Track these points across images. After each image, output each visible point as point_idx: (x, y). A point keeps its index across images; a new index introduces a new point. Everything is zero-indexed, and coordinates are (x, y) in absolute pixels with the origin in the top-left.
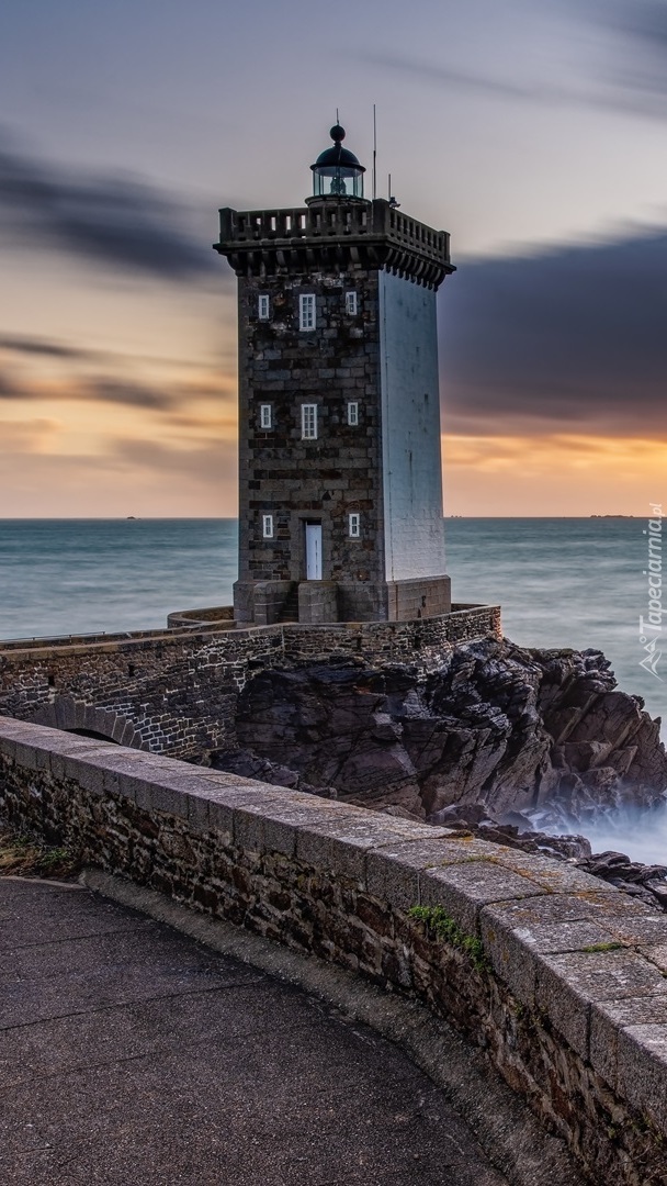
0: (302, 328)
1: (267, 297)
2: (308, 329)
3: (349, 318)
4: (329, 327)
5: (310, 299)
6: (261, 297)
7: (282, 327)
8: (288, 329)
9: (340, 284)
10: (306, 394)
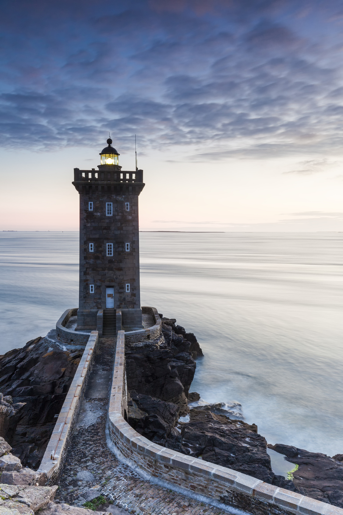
0: (107, 215)
1: (92, 203)
2: (109, 215)
3: (127, 212)
4: (118, 215)
5: (110, 205)
6: (89, 203)
7: (99, 214)
8: (101, 215)
9: (123, 199)
10: (108, 240)
